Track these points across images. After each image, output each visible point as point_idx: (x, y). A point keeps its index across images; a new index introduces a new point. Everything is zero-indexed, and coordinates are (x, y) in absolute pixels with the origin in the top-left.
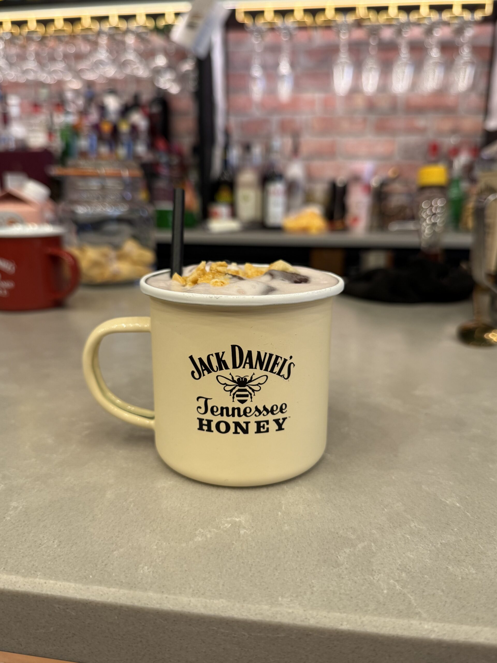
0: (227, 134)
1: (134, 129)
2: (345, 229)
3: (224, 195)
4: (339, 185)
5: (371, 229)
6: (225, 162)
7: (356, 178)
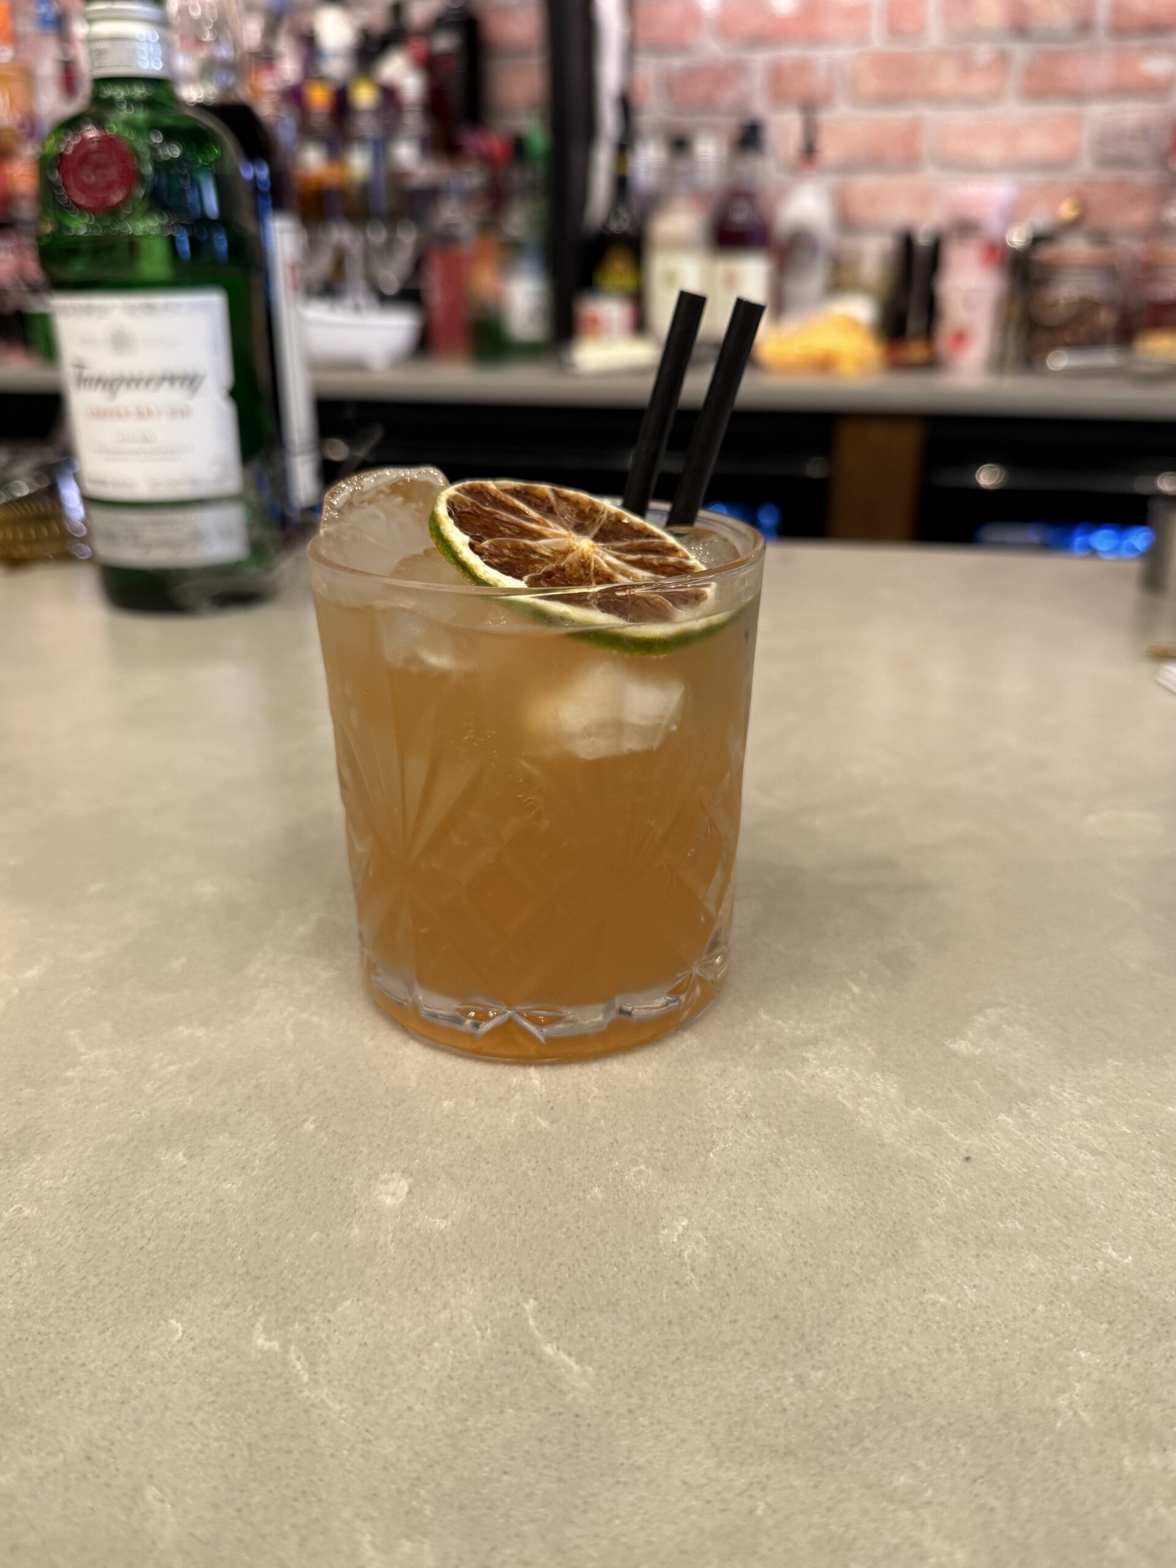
0: (626, 106)
1: (389, 95)
2: (932, 364)
3: (617, 273)
4: (922, 240)
5: (998, 364)
6: (622, 184)
7: (966, 228)
